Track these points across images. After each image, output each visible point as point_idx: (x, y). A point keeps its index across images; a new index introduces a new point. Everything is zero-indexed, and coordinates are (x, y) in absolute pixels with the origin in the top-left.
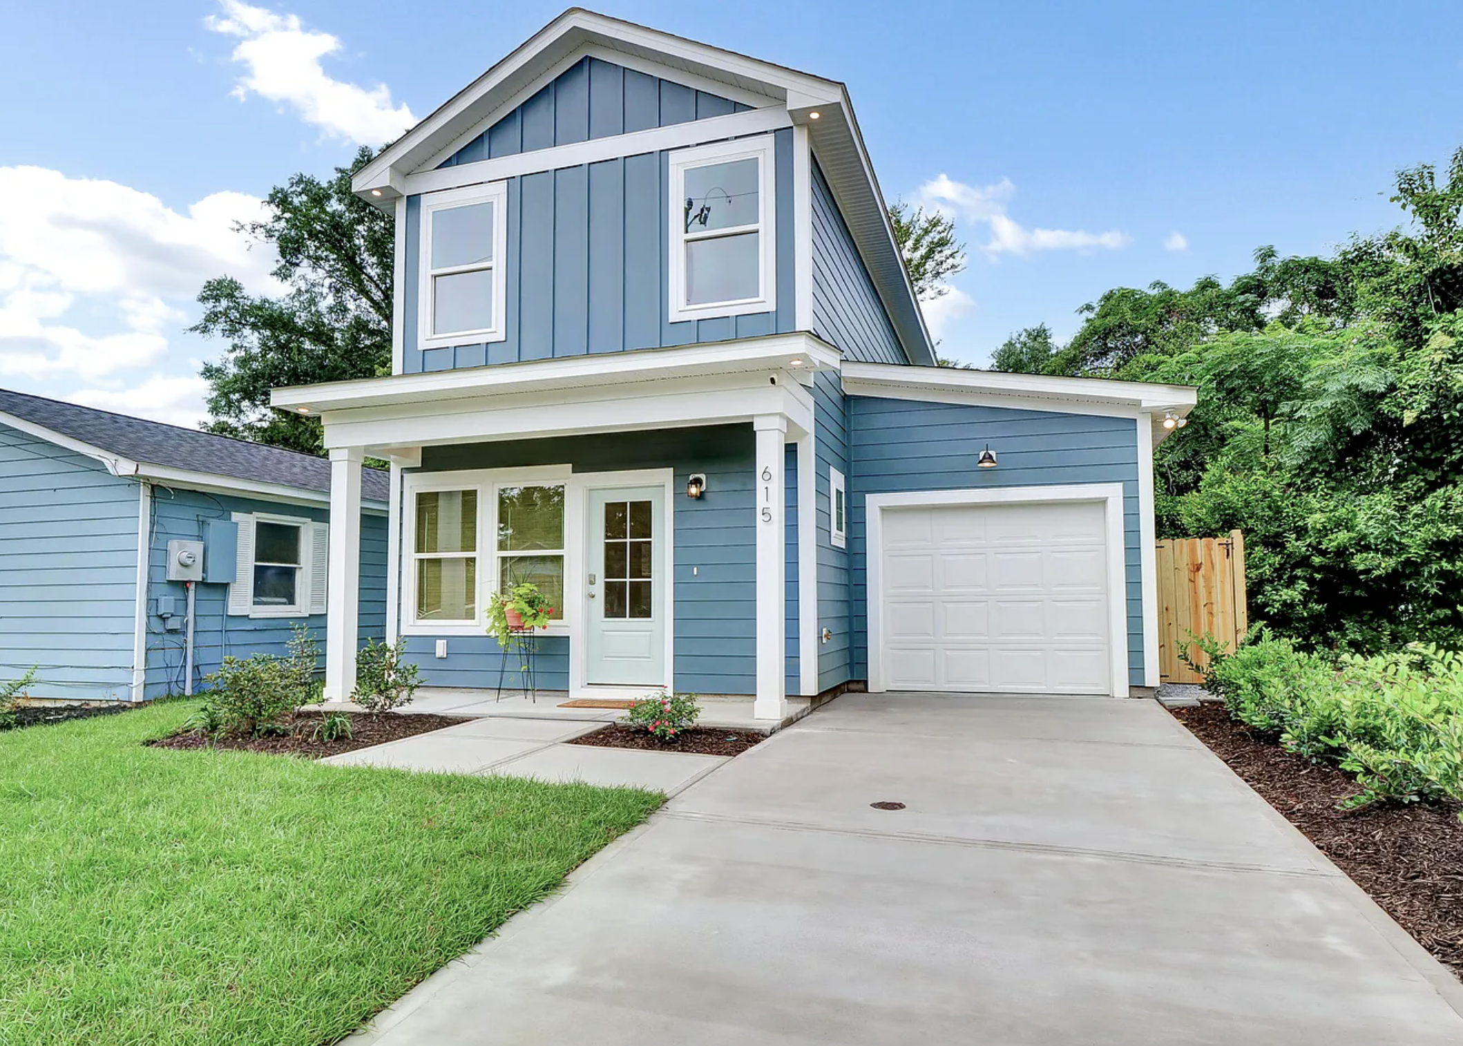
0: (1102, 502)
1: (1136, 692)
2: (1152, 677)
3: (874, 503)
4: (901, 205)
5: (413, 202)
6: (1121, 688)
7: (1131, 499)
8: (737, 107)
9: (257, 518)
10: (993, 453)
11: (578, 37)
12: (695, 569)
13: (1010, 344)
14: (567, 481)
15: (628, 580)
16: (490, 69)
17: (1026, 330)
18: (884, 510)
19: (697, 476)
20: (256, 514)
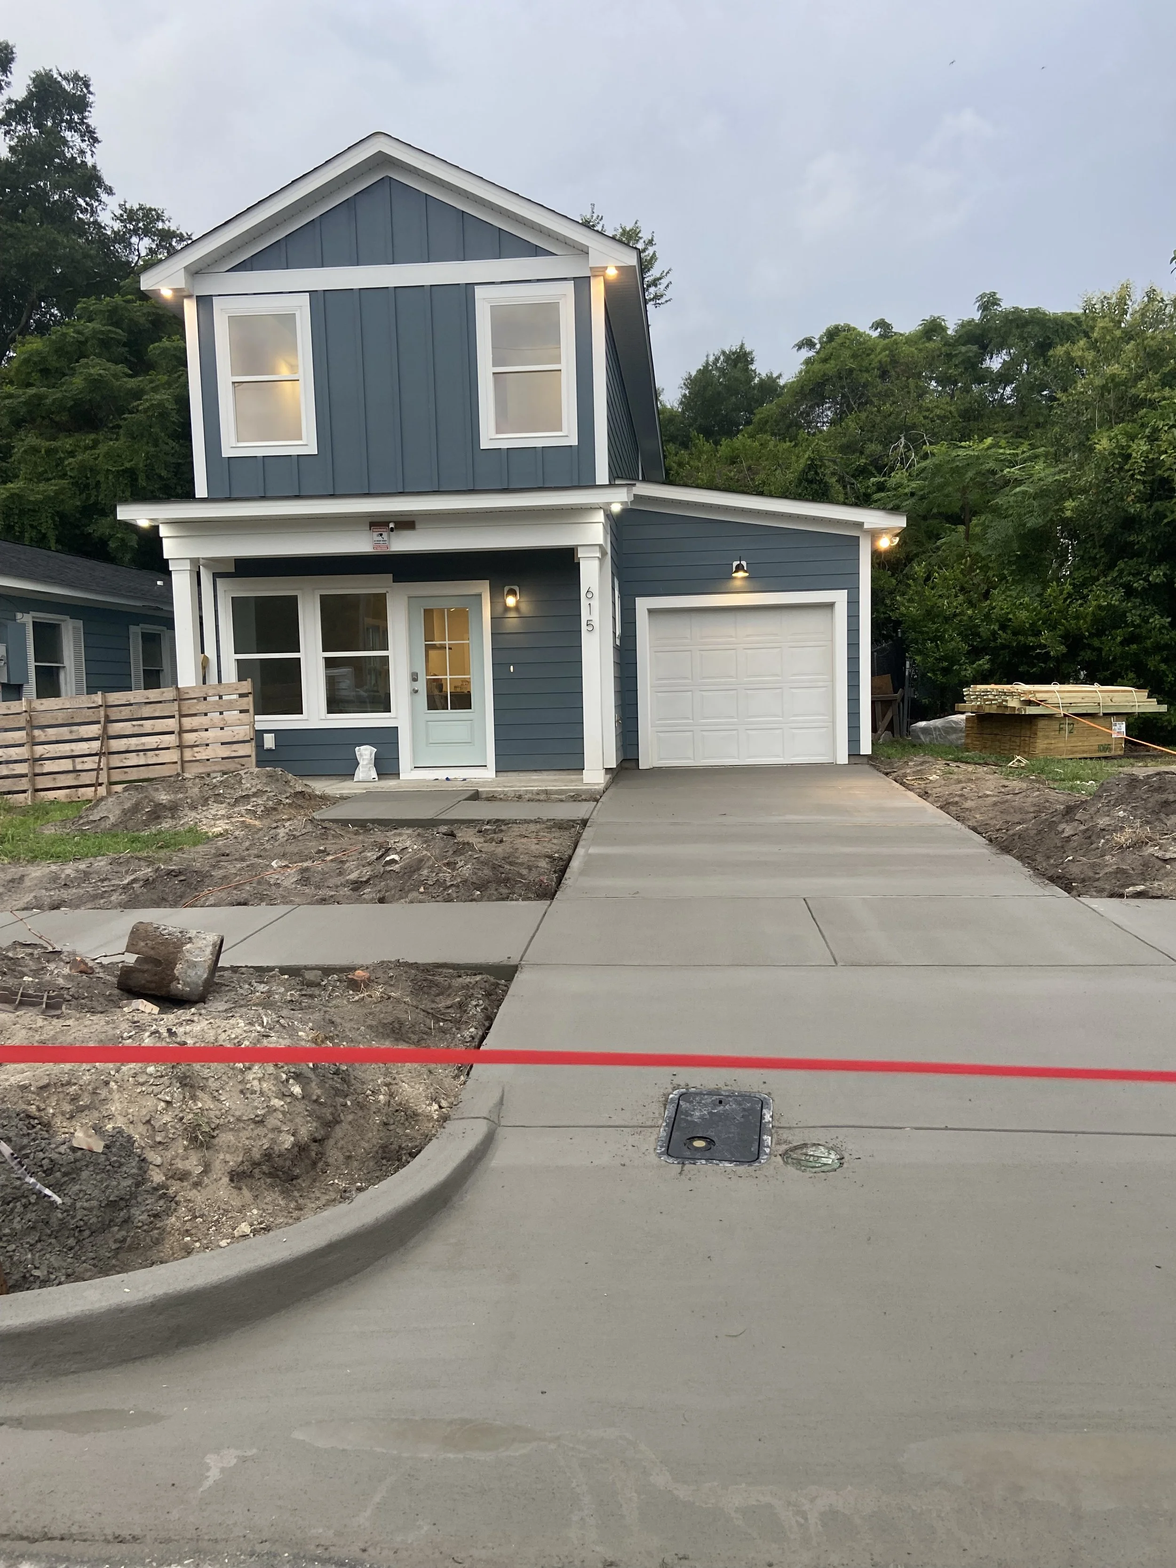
0: (831, 606)
1: (854, 760)
2: (866, 748)
3: (643, 604)
4: (595, 216)
5: (204, 302)
6: (843, 758)
7: (853, 603)
8: (536, 251)
9: (33, 617)
10: (744, 563)
11: (381, 160)
12: (512, 668)
13: (704, 372)
14: (388, 589)
15: (448, 677)
16: (293, 182)
17: (724, 353)
18: (650, 611)
19: (512, 587)
20: (33, 614)
